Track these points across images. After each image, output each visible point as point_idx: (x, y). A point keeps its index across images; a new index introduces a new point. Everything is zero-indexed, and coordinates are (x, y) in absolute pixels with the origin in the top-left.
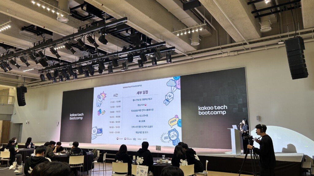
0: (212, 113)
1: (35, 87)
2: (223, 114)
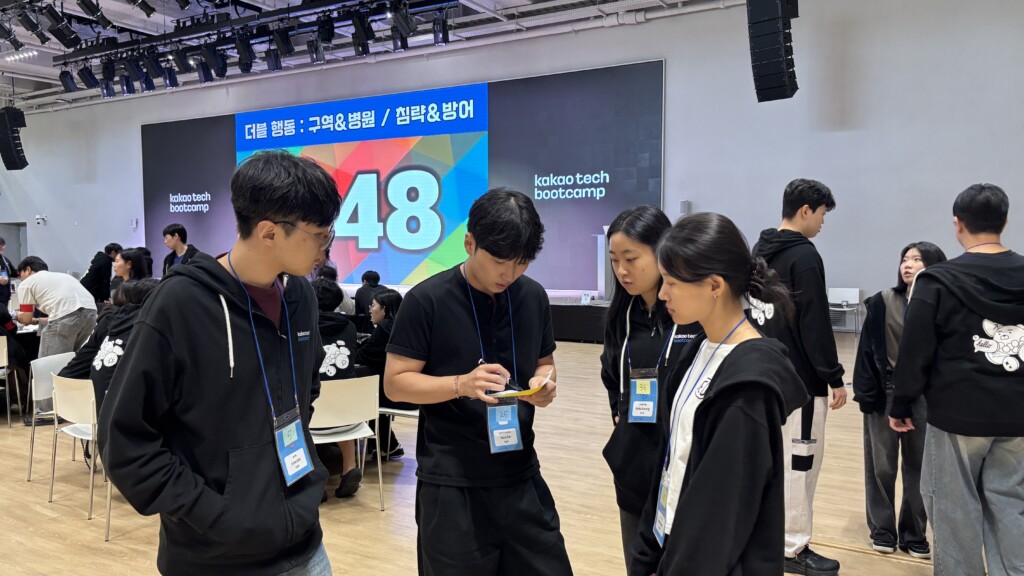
0: (570, 194)
1: (50, 109)
2: (598, 196)
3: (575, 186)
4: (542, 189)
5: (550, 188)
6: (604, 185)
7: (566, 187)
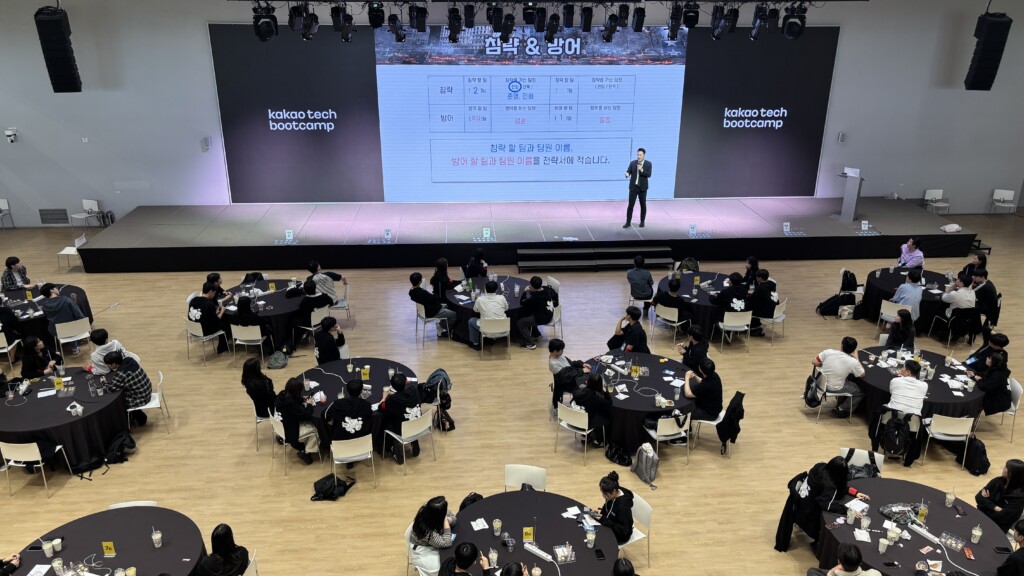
0: (754, 124)
2: (777, 126)
3: (759, 118)
4: (731, 119)
5: (738, 119)
6: (782, 118)
7: (751, 118)
